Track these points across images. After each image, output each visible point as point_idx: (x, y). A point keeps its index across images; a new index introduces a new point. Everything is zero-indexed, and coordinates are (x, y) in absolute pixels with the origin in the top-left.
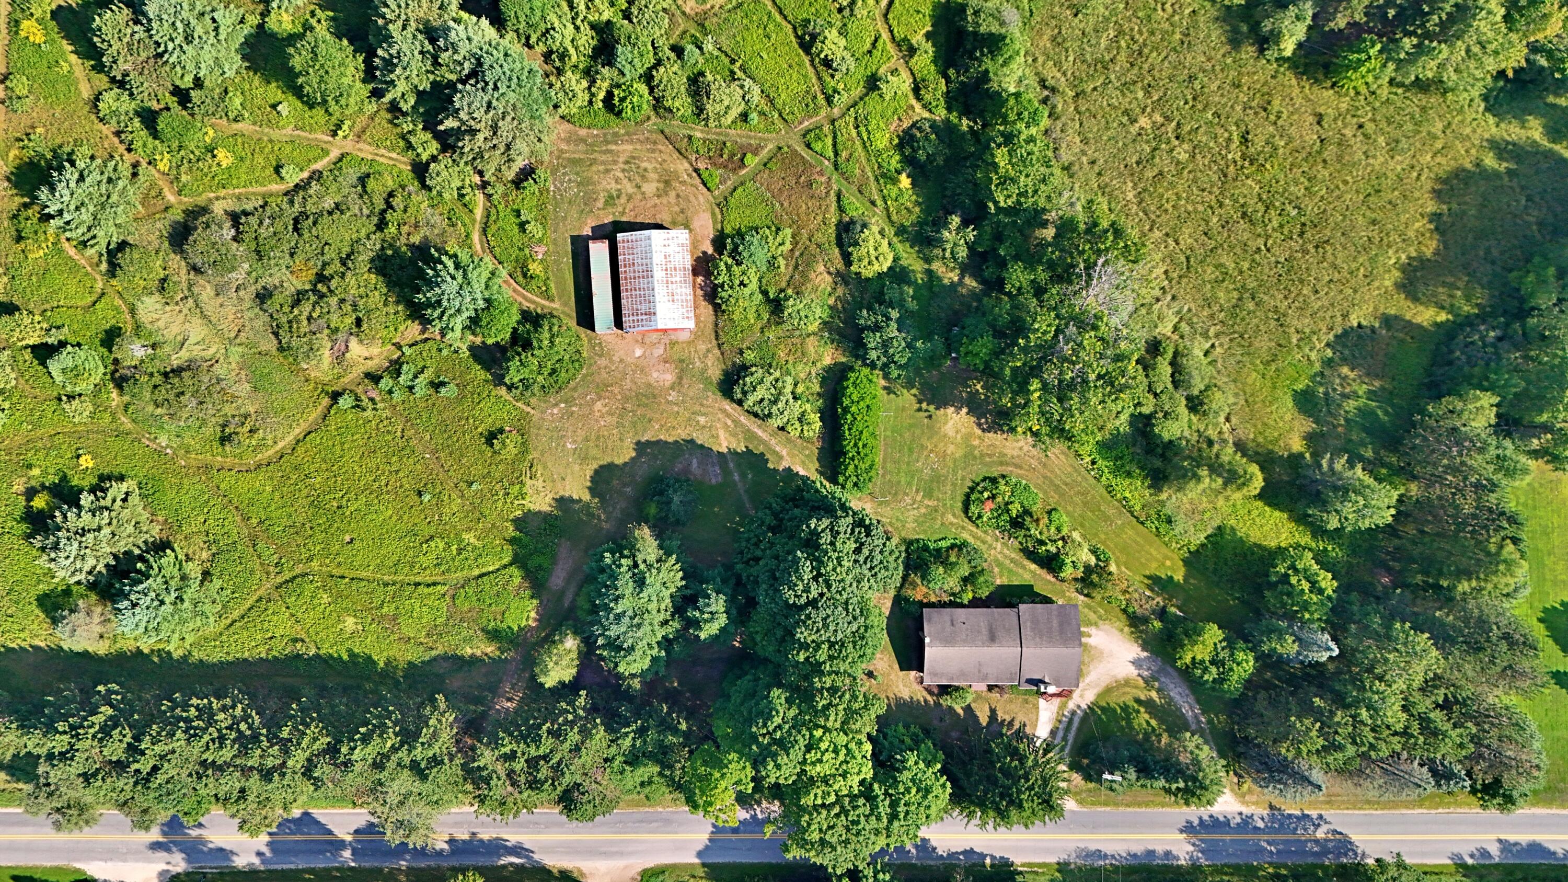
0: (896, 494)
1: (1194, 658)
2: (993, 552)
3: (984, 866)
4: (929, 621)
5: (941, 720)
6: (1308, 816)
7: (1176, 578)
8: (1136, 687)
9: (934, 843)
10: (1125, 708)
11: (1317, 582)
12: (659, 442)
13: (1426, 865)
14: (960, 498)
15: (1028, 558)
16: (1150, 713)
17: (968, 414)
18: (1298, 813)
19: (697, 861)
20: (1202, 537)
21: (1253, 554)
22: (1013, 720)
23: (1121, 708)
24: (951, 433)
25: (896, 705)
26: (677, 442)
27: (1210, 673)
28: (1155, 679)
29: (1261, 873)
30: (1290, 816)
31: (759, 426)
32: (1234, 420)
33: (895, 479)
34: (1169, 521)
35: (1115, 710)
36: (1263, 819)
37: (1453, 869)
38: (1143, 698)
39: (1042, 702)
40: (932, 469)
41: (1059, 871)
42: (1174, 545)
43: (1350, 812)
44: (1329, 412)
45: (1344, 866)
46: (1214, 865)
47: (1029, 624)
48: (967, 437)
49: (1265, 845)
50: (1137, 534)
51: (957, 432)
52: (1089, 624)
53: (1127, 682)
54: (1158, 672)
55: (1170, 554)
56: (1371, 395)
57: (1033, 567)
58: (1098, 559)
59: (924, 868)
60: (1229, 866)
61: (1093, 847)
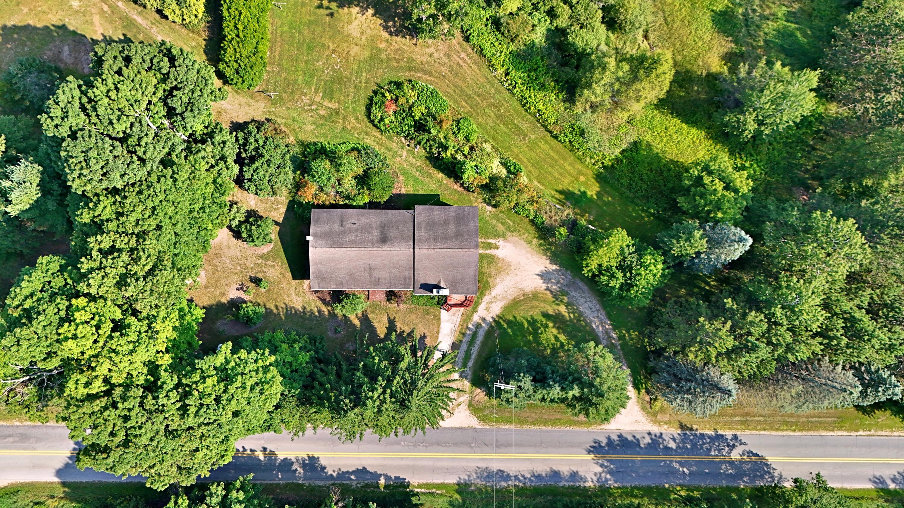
0: (292, 93)
1: (600, 266)
2: (398, 159)
3: (378, 487)
4: (316, 221)
5: (336, 331)
6: (722, 436)
7: (589, 193)
8: (545, 301)
9: (323, 462)
10: (533, 323)
11: (731, 181)
12: (26, 27)
13: (846, 489)
14: (363, 102)
15: (435, 167)
16: (558, 328)
17: (374, 15)
18: (711, 433)
19: (56, 480)
20: (617, 152)
21: (669, 170)
22: (412, 331)
23: (528, 322)
24: (355, 33)
25: (286, 315)
26: (47, 27)
27: (617, 279)
28: (564, 293)
29: (673, 496)
30: (702, 435)
31: (139, 13)
32: (651, 36)
33: (292, 77)
34: (582, 133)
35: (522, 325)
36: (674, 439)
37: (874, 494)
38: (551, 312)
39: (444, 313)
40: (333, 70)
41: (458, 492)
42: (588, 159)
43: (767, 433)
44: (749, 34)
45: (760, 489)
46: (624, 487)
47: (423, 225)
48: (373, 40)
49: (676, 465)
50: (551, 147)
51: (362, 33)
52: (497, 235)
53: (535, 296)
54: (567, 286)
55: (584, 169)
56: (791, 16)
57: (440, 176)
58: (509, 172)
59: (312, 489)
60: (639, 489)
61: (495, 467)
